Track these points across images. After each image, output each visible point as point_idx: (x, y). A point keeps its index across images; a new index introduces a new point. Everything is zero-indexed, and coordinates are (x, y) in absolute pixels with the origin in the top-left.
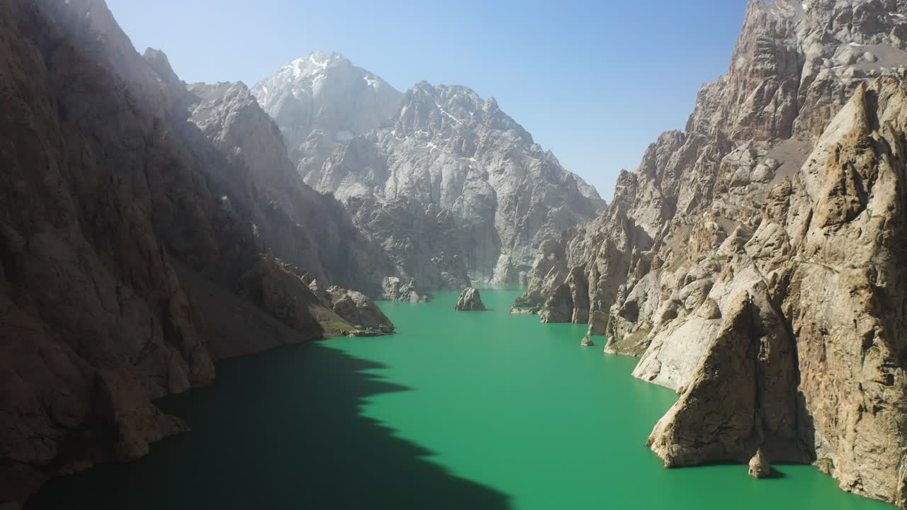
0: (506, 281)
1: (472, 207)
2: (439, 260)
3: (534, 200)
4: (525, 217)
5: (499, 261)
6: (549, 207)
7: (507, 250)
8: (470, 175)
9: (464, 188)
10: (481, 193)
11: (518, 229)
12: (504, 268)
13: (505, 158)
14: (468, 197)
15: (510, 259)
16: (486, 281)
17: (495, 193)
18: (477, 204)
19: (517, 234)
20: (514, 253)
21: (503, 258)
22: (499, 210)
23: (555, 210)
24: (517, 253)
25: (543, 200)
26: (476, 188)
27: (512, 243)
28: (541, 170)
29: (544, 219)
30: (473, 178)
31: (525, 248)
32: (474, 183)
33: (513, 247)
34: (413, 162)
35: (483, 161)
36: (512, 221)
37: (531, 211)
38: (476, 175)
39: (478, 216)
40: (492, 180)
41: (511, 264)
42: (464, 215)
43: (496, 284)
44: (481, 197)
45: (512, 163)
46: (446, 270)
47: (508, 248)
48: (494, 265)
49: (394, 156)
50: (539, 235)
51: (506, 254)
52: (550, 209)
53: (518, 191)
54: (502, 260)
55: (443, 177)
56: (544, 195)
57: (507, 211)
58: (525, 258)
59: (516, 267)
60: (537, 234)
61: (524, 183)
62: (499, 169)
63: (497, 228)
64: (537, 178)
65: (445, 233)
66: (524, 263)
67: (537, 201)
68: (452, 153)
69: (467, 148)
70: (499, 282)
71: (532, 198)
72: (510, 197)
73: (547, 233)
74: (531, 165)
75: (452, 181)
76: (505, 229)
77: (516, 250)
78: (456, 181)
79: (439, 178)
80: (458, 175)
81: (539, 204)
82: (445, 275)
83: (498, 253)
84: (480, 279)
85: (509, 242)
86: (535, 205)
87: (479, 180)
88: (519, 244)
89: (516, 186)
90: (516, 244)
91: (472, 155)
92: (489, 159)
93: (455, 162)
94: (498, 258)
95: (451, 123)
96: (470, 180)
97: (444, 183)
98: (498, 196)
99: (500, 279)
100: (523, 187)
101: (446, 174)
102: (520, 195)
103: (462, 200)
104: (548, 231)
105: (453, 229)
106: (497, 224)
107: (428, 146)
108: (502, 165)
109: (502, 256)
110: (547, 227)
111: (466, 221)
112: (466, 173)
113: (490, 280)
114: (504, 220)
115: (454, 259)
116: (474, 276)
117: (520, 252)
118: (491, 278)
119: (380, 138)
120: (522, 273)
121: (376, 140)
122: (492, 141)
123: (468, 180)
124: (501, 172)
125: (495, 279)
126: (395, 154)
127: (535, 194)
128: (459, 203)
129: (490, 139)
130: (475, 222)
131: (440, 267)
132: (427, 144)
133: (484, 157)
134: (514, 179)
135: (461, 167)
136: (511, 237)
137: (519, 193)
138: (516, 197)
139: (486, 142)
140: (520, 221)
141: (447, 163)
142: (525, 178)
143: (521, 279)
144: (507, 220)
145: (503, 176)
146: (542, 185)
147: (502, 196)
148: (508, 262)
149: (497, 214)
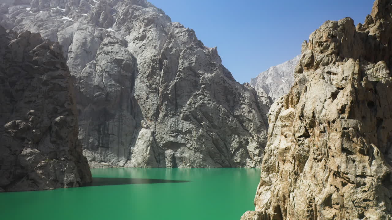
0: (148, 162)
1: (106, 72)
2: (23, 125)
3: (183, 64)
4: (173, 83)
5: (139, 137)
6: (201, 72)
7: (149, 122)
8: (106, 41)
9: (98, 52)
10: (118, 58)
11: (164, 97)
12: (146, 145)
13: (147, 25)
14: (103, 61)
15: (153, 134)
16: (121, 163)
17: (135, 60)
18: (112, 69)
19: (162, 102)
20: (158, 127)
21: (144, 134)
22: (139, 76)
23: (208, 75)
24: (163, 126)
25: (193, 64)
26: (112, 52)
27: (156, 115)
28: (188, 35)
29: (196, 85)
30: (110, 43)
31: (174, 119)
32: (110, 47)
33: (157, 119)
34: (39, 26)
35: (122, 32)
36: (155, 88)
37: (179, 76)
38: (112, 40)
39: (113, 83)
40: (132, 47)
41: (154, 140)
42: (96, 81)
43: (135, 167)
44: (118, 62)
45: (154, 29)
46: (36, 144)
47: (151, 120)
48: (133, 142)
49: (22, 25)
50: (190, 104)
51: (148, 128)
52: (202, 74)
53: (163, 53)
54: (143, 136)
55: (74, 40)
56: (194, 59)
57: (150, 76)
58: (173, 132)
59: (161, 144)
60: (188, 102)
61: (170, 46)
62: (140, 35)
63: (136, 97)
64: (184, 43)
65: (44, 77)
66: (172, 139)
67: (186, 64)
68: (88, 23)
69: (105, 19)
70: (139, 164)
71: (180, 62)
72: (153, 61)
73: (201, 102)
74: (175, 32)
75: (84, 44)
76: (147, 98)
77: (162, 122)
78: (89, 45)
79: (69, 41)
80: (92, 40)
81: (190, 68)
82: (31, 154)
83: (138, 127)
84: (114, 160)
85: (152, 113)
86: (184, 69)
87: (117, 45)
88: (165, 116)
89: (160, 50)
90: (161, 115)
91: (110, 26)
92: (129, 30)
93: (90, 29)
94: (137, 133)
95: (90, 3)
96: (106, 45)
97: (74, 47)
98: (138, 62)
99: (140, 159)
100: (168, 50)
101: (78, 38)
102: (166, 59)
103: (95, 65)
104: (201, 99)
105: (60, 72)
106: (137, 92)
107: (63, 19)
108: (144, 31)
109: (143, 131)
110: (199, 95)
111: (98, 87)
112: (102, 39)
113: (126, 162)
114: (145, 88)
115: (56, 123)
116: (105, 157)
117: (166, 125)
118: (129, 159)
119: (10, 11)
120: (169, 152)
121: (7, 12)
122: (133, 12)
123: (104, 45)
124: (143, 38)
125: (133, 160)
126: (23, 23)
127: (184, 57)
128: (90, 67)
129: (130, 11)
130: (108, 89)
131: (23, 139)
132: (62, 17)
133: (123, 28)
134: (158, 44)
135: (96, 33)
136: (155, 107)
137: (164, 56)
138: (161, 61)
139: (126, 14)
140: (166, 87)
141: (81, 29)
142: (170, 42)
143: (168, 160)
144: (150, 87)
145: (144, 42)
146: (190, 48)
147: (143, 61)
148: (151, 139)
149: (137, 82)
